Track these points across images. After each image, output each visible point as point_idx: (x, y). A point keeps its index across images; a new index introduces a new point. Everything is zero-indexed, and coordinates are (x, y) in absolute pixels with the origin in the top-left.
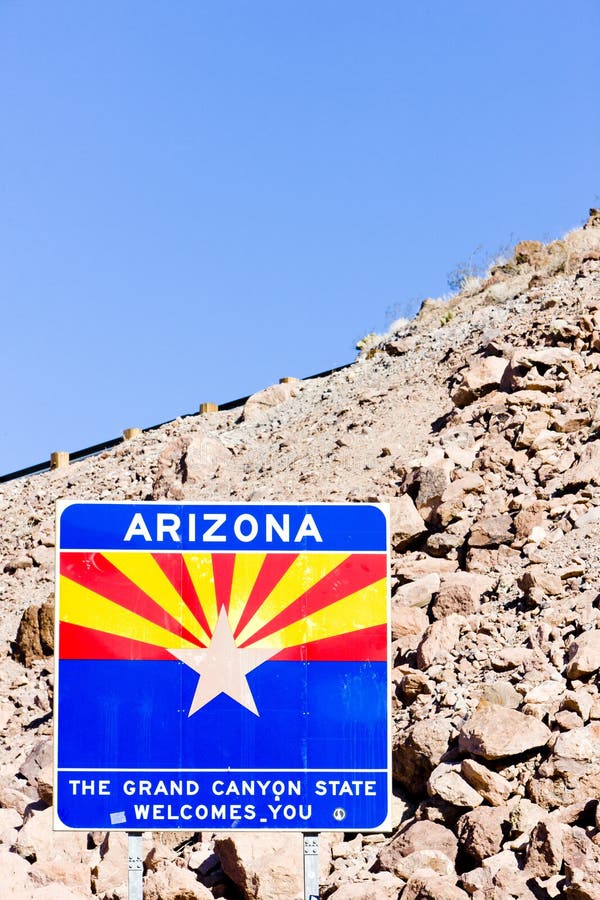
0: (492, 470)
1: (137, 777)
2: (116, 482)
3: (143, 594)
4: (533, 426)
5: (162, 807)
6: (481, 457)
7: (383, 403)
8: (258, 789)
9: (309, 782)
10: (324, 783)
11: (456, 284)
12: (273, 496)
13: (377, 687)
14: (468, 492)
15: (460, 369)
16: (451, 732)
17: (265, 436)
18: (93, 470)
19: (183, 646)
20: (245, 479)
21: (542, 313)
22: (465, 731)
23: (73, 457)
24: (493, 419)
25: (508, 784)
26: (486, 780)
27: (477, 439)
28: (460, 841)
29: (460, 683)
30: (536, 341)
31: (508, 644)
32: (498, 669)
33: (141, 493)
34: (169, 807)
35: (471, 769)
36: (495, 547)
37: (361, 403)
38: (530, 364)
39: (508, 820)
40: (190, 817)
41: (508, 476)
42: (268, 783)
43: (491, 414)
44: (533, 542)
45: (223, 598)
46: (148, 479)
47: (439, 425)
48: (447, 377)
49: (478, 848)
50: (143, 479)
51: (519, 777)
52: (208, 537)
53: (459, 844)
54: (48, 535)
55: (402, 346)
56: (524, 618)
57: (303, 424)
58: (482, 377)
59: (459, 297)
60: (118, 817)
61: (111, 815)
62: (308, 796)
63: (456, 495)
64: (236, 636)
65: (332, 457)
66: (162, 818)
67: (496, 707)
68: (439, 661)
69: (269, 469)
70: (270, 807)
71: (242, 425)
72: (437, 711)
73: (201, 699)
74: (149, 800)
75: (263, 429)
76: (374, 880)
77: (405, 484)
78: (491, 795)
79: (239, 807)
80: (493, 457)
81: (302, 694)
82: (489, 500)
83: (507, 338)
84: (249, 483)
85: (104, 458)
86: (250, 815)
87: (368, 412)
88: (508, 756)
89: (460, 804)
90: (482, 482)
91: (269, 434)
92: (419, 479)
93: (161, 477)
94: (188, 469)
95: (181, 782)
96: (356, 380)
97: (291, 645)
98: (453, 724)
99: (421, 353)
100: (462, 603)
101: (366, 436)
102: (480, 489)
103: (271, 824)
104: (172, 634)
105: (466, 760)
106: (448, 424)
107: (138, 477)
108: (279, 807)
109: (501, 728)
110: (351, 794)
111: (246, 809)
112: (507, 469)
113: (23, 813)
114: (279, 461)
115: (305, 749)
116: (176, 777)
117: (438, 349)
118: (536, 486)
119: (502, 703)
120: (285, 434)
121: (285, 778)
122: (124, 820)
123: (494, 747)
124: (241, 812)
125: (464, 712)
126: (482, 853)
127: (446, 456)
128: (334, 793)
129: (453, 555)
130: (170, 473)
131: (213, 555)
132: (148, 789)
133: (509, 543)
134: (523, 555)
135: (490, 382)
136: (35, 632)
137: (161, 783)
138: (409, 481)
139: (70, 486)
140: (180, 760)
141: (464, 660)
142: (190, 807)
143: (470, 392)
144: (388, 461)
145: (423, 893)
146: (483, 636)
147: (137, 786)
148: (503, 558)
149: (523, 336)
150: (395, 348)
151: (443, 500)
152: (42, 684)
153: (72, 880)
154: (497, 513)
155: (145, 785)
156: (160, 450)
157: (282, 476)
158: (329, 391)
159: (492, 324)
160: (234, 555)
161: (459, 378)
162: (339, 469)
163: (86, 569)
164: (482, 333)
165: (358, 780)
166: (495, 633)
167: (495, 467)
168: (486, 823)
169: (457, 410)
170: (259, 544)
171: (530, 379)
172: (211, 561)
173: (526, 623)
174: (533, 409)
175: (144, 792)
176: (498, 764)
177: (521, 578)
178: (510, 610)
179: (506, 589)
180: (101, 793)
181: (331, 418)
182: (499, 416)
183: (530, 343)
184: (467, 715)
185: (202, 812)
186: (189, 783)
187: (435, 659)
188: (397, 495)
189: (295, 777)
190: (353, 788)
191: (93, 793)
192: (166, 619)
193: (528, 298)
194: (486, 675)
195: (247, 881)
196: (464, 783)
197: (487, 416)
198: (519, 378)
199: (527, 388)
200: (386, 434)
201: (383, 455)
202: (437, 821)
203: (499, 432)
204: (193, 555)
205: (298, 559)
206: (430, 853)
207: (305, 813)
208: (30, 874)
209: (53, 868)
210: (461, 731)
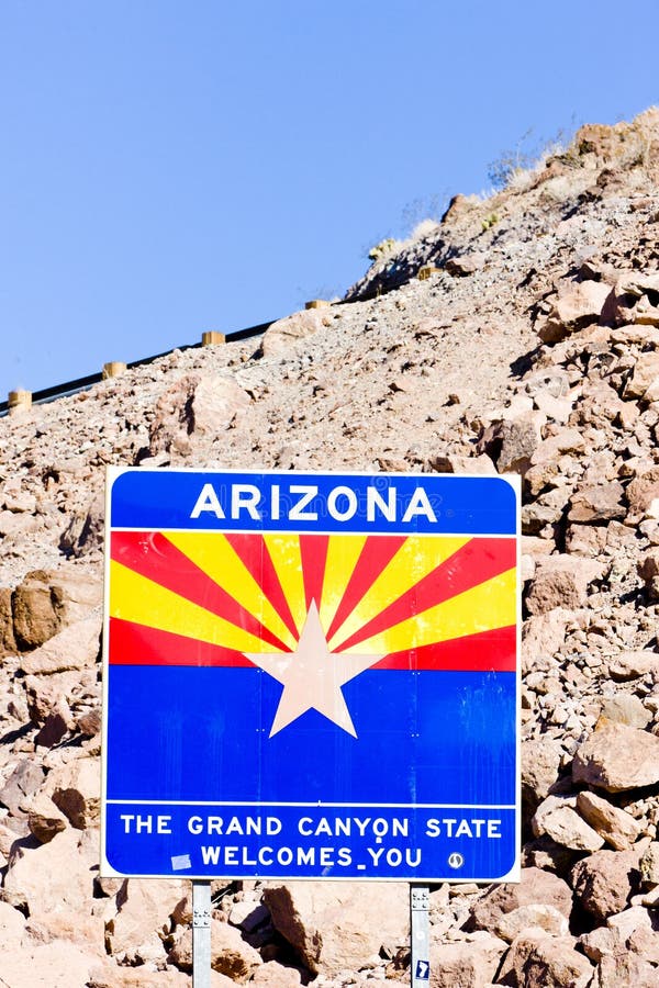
0: (594, 426)
1: (205, 813)
2: (101, 431)
3: (214, 585)
4: (645, 371)
5: (236, 849)
6: (580, 409)
7: (447, 338)
8: (354, 828)
9: (418, 820)
10: (437, 822)
11: (500, 178)
12: (310, 454)
13: (504, 703)
14: (564, 452)
15: (545, 296)
16: (562, 758)
17: (294, 376)
18: (68, 415)
19: (263, 650)
20: (271, 431)
21: (651, 227)
22: (581, 757)
23: (37, 397)
24: (593, 361)
25: (635, 823)
26: (608, 818)
27: (573, 385)
28: (575, 894)
29: (570, 696)
30: (644, 261)
31: (625, 647)
32: (617, 678)
33: (132, 446)
34: (245, 849)
35: (590, 804)
36: (604, 523)
37: (418, 336)
38: (640, 292)
39: (637, 867)
40: (270, 862)
41: (615, 433)
42: (368, 820)
43: (591, 354)
44: (652, 517)
45: (313, 591)
46: (141, 428)
47: (521, 367)
48: (529, 305)
49: (598, 902)
50: (136, 428)
51: (648, 815)
52: (295, 514)
53: (575, 897)
54: (14, 497)
55: (467, 265)
56: (646, 615)
57: (343, 362)
58: (577, 307)
59: (503, 195)
60: (181, 861)
61: (173, 859)
62: (417, 838)
63: (549, 457)
64: (329, 637)
65: (385, 405)
66: (236, 863)
67: (619, 726)
68: (540, 667)
69: (302, 419)
70: (370, 850)
71: (262, 361)
72: (543, 731)
73: (284, 717)
74: (220, 841)
75: (289, 367)
76: (468, 941)
77: (483, 441)
78: (615, 837)
79: (332, 850)
80: (596, 409)
81: (411, 711)
82: (593, 464)
83: (606, 258)
84: (275, 436)
85: (82, 400)
86: (345, 860)
87: (429, 349)
88: (636, 788)
89: (576, 848)
90: (581, 440)
91: (298, 373)
92: (501, 435)
93: (161, 426)
94: (196, 417)
95: (259, 819)
96: (408, 306)
97: (397, 649)
98: (564, 748)
99: (493, 273)
100: (564, 593)
101: (428, 379)
102: (579, 450)
103: (371, 872)
104: (250, 635)
105: (583, 792)
106: (534, 366)
107: (128, 425)
108: (381, 850)
109: (626, 752)
110: (470, 835)
111: (341, 853)
112: (613, 424)
113: (9, 851)
114: (315, 408)
115: (414, 779)
116: (253, 813)
117: (516, 269)
118: (652, 447)
119: (626, 721)
120: (320, 374)
121: (389, 815)
122: (189, 865)
123: (619, 777)
124: (334, 857)
125: (578, 731)
126: (604, 909)
127: (536, 407)
128: (450, 835)
129: (548, 532)
130: (172, 422)
131: (301, 537)
132: (218, 827)
133: (621, 519)
134: (640, 535)
135: (588, 313)
136: (7, 622)
137: (235, 820)
138: (489, 437)
139: (39, 435)
140: (259, 791)
141: (571, 667)
142: (271, 850)
143: (562, 325)
144: (456, 411)
145: (534, 958)
146: (594, 637)
147: (205, 824)
148: (613, 537)
149: (627, 255)
150: (459, 267)
151: (533, 461)
152: (17, 687)
153: (82, 937)
154: (603, 480)
155: (215, 822)
156: (157, 391)
157: (319, 427)
158: (374, 320)
159: (586, 239)
160: (328, 537)
161: (546, 308)
162: (394, 420)
163: (143, 554)
164: (573, 250)
165: (478, 818)
166: (610, 633)
167: (597, 421)
168: (610, 872)
169: (545, 348)
170: (358, 523)
171: (640, 311)
172: (298, 545)
173: (648, 620)
174: (644, 350)
175: (214, 830)
176: (623, 797)
177: (642, 564)
178: (628, 604)
179: (620, 578)
180: (160, 831)
181: (379, 355)
182: (601, 357)
183: (636, 264)
184: (582, 736)
185: (285, 856)
186: (269, 820)
187: (535, 664)
188: (472, 455)
189: (401, 814)
190: (473, 828)
191: (150, 831)
192: (242, 615)
193: (632, 206)
194: (603, 686)
195: (307, 941)
196: (580, 821)
197: (585, 357)
198: (626, 309)
199: (637, 322)
200: (453, 376)
201: (450, 403)
202: (546, 868)
203: (602, 378)
204: (276, 537)
205: (407, 543)
206: (541, 909)
207: (414, 860)
208: (28, 928)
209: (58, 922)
210: (576, 755)
